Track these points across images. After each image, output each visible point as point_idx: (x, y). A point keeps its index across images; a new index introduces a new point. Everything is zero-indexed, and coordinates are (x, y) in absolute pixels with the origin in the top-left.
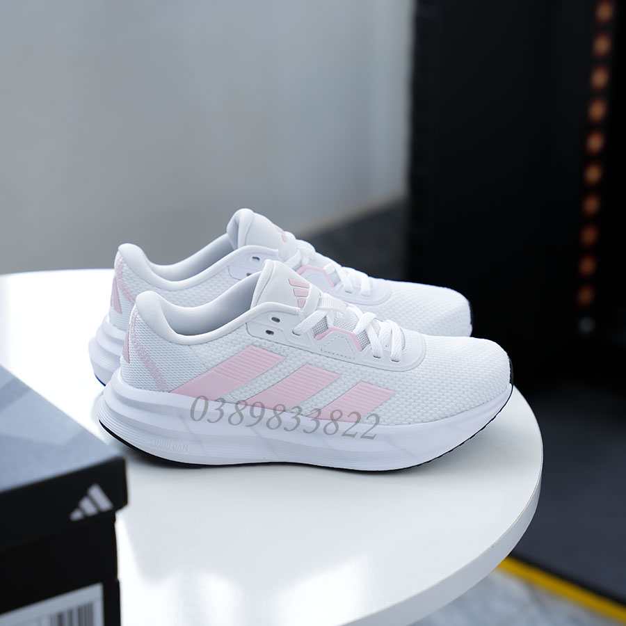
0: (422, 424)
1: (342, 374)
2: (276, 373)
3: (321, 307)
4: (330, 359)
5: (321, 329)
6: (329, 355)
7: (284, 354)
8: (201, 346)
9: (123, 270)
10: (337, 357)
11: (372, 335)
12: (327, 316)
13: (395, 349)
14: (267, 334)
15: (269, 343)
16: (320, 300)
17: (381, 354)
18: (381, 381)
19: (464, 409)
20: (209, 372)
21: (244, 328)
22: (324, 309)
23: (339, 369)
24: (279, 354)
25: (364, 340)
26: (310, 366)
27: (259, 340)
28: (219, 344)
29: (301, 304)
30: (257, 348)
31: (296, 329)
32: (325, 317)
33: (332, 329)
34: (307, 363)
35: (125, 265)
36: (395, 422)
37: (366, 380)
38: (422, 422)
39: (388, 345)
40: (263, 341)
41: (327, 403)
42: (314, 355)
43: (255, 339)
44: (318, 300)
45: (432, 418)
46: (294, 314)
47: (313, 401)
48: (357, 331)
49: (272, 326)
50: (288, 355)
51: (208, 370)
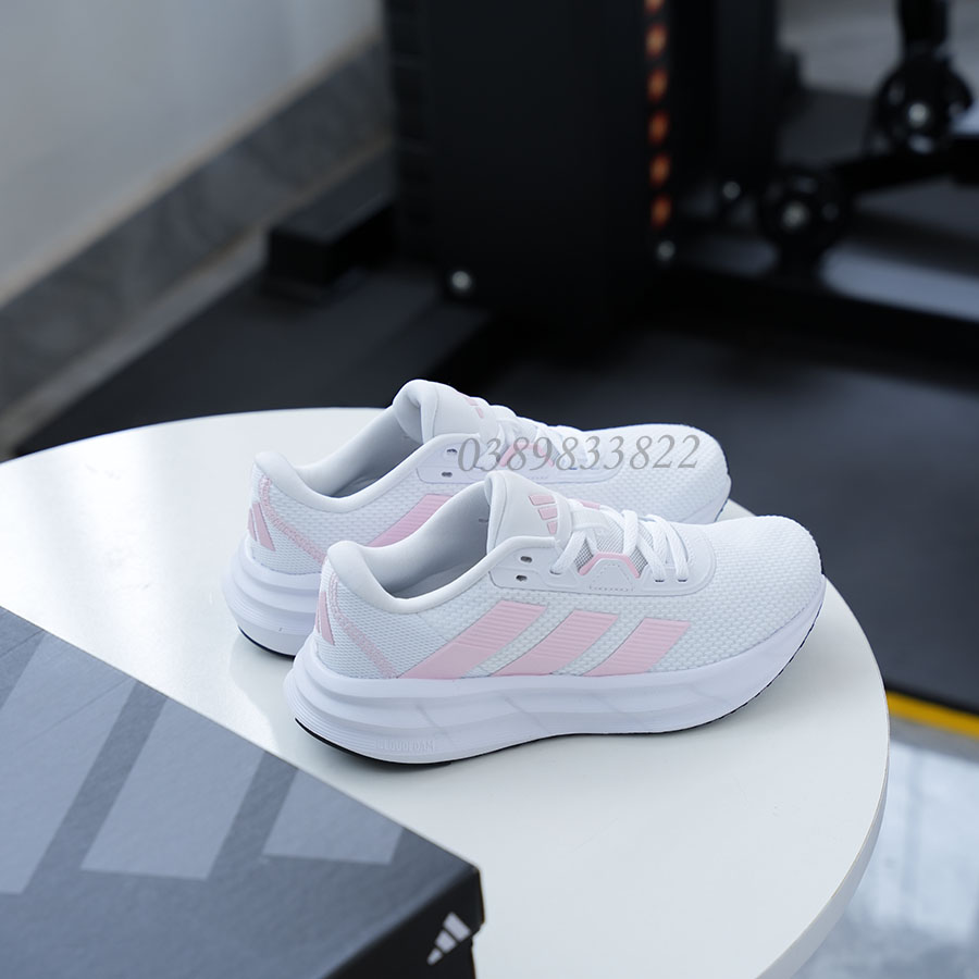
0: (731, 659)
1: (620, 613)
2: (537, 630)
3: (577, 526)
4: (602, 597)
5: (585, 560)
6: (600, 592)
7: (545, 603)
8: (433, 611)
9: (271, 494)
10: (611, 593)
11: (647, 553)
12: (588, 539)
13: (680, 565)
14: (518, 581)
15: (524, 592)
16: (572, 514)
17: (664, 576)
18: (670, 612)
19: (778, 627)
20: (450, 645)
21: (488, 578)
22: (581, 530)
23: (615, 609)
24: (538, 604)
25: (639, 561)
26: (579, 612)
27: (511, 592)
28: (457, 606)
29: (552, 530)
30: (510, 603)
31: (555, 567)
32: (586, 541)
33: (600, 557)
34: (575, 609)
35: (272, 486)
36: (697, 663)
37: (652, 615)
38: (731, 656)
39: (668, 560)
40: (515, 591)
41: (607, 655)
42: (583, 597)
43: (505, 591)
44: (569, 516)
45: (742, 649)
46: (548, 547)
47: (588, 656)
48: (628, 550)
49: (524, 568)
50: (549, 604)
51: (448, 641)
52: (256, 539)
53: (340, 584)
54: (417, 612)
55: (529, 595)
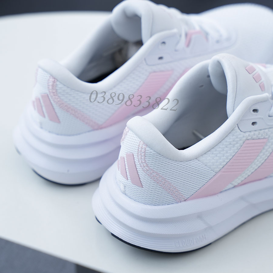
2: (264, 154)
7: (267, 137)
8: (205, 156)
14: (253, 126)
15: (257, 132)
20: (218, 175)
21: (237, 128)
24: (264, 138)
27: (250, 134)
29: (262, 88)
30: (250, 141)
31: (271, 112)
35: (58, 83)
40: (252, 133)
43: (247, 134)
46: (265, 101)
49: (255, 117)
50: (269, 136)
51: (217, 173)
52: (44, 116)
53: (147, 149)
54: (196, 158)
55: (259, 133)
